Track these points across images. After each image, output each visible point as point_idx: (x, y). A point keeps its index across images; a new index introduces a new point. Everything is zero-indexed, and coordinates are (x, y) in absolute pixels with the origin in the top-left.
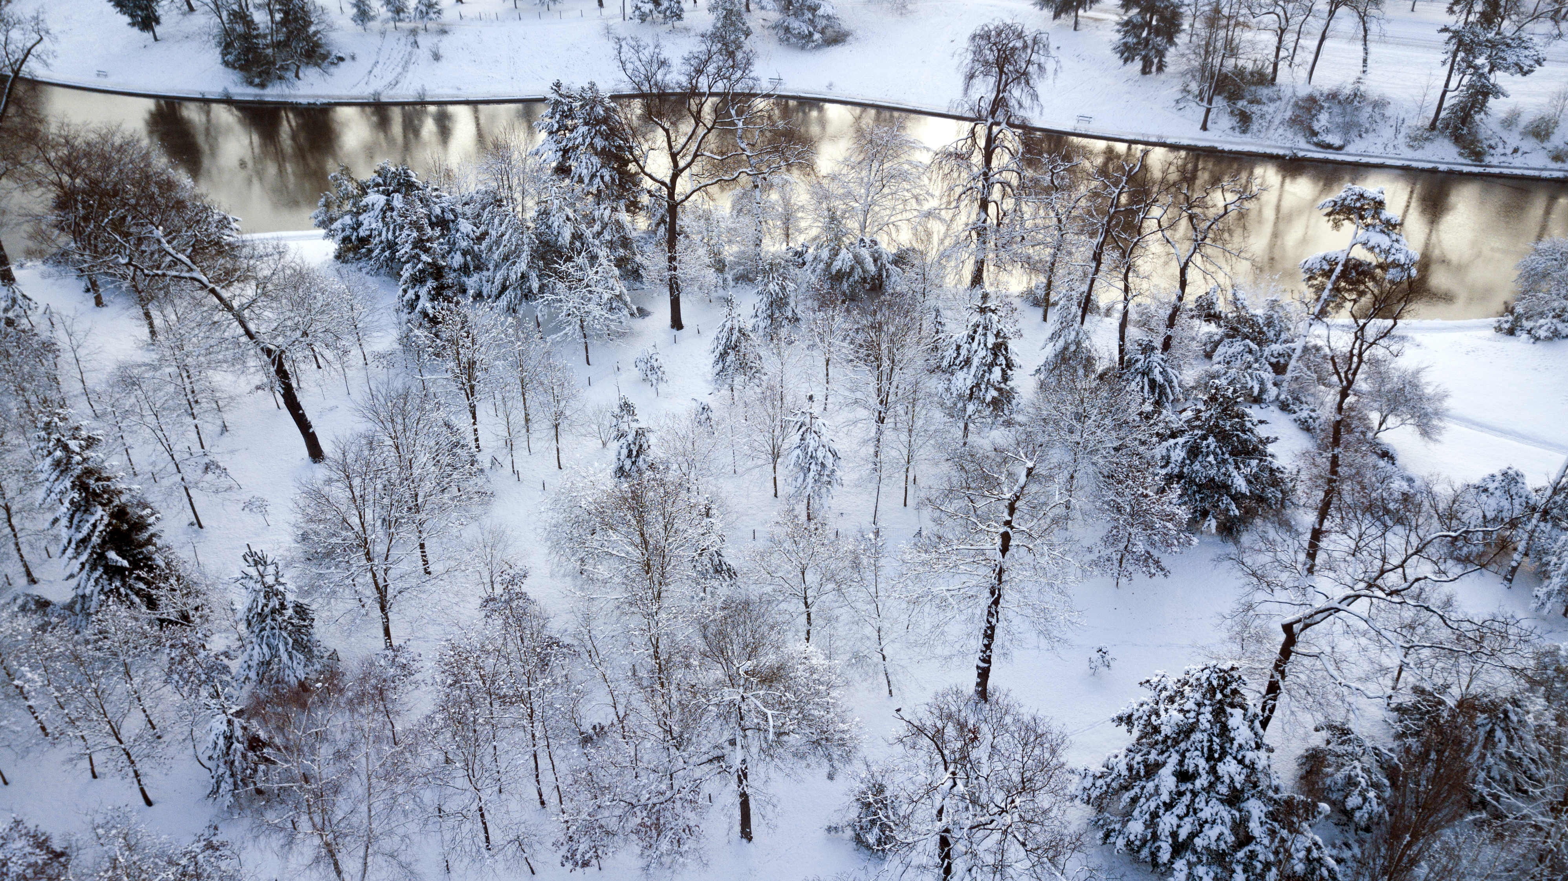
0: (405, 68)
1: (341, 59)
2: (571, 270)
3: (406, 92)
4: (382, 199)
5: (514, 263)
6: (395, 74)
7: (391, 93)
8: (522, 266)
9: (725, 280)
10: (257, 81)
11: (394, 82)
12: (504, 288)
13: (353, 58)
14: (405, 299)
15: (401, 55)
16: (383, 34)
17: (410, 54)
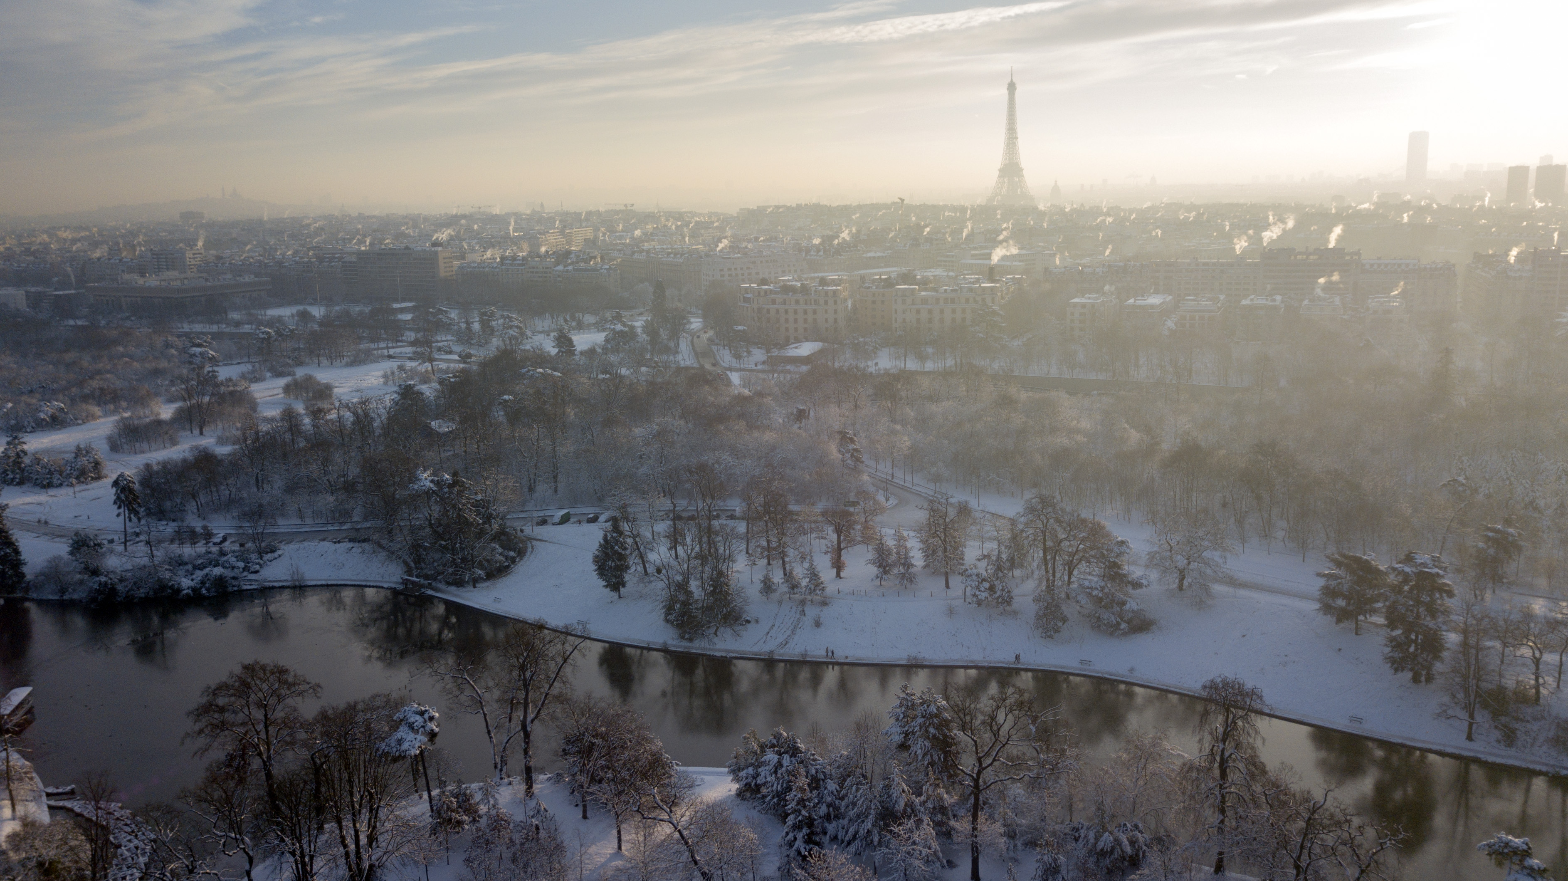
0: (793, 632)
1: (748, 622)
2: (902, 832)
3: (793, 651)
4: (776, 757)
5: (863, 821)
6: (786, 636)
7: (782, 651)
8: (868, 824)
9: (1015, 846)
10: (687, 636)
11: (784, 643)
12: (854, 837)
13: (757, 621)
14: (787, 839)
15: (792, 620)
16: (780, 602)
17: (799, 620)
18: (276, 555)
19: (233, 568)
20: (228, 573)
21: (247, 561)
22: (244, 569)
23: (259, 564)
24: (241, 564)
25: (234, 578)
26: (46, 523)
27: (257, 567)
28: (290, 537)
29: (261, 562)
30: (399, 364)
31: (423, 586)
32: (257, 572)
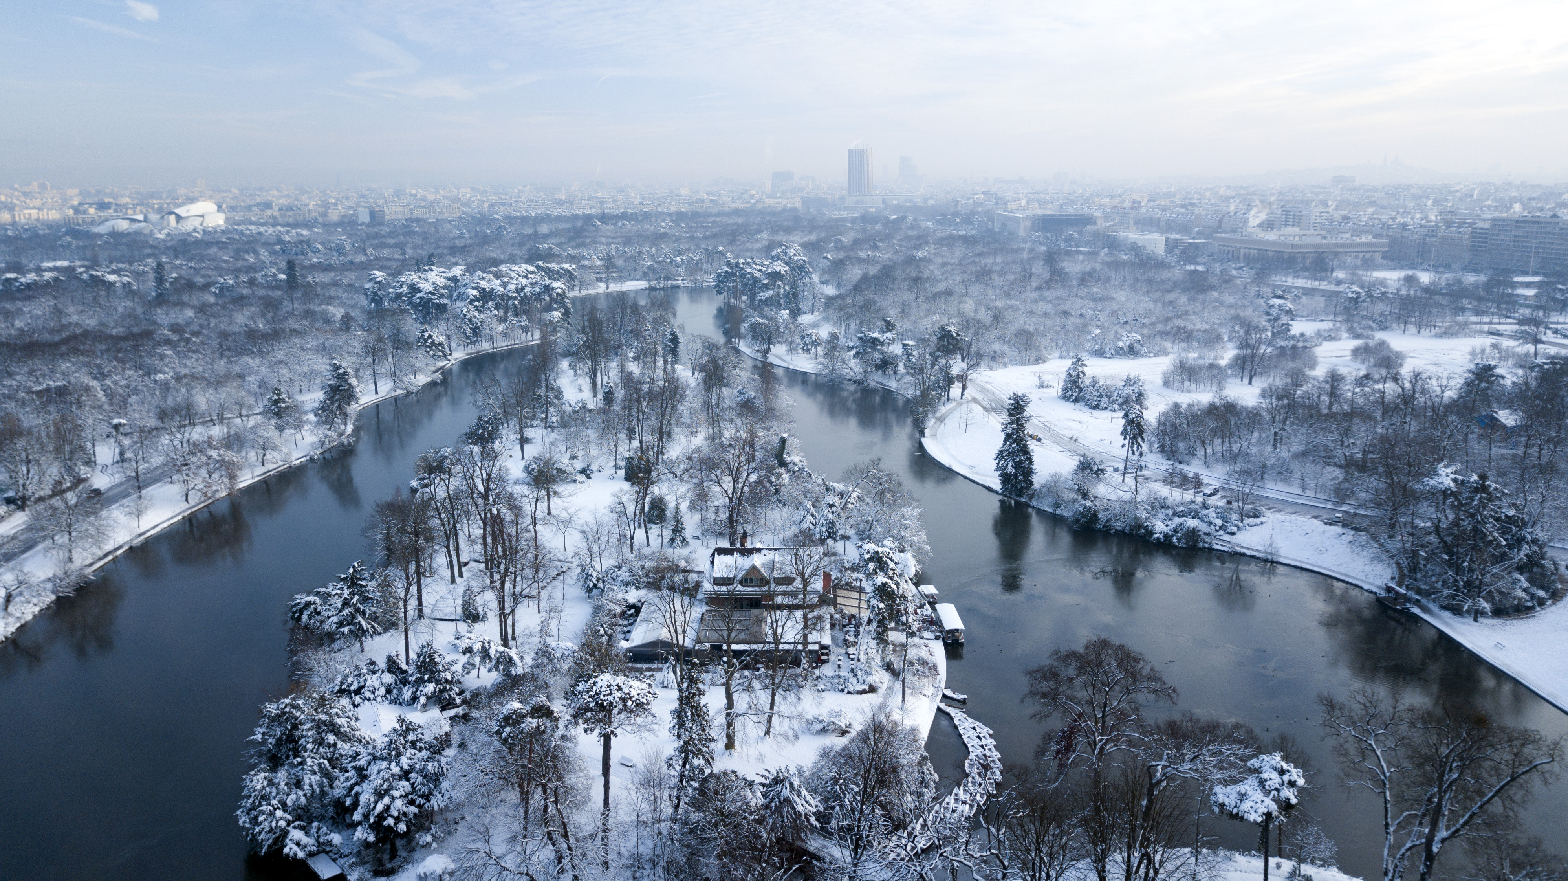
18: (1258, 521)
19: (1210, 523)
20: (1203, 527)
21: (1225, 519)
22: (1221, 528)
23: (1237, 526)
24: (1219, 522)
25: (1208, 534)
26: (1076, 440)
27: (1235, 529)
28: (1279, 506)
29: (1241, 525)
30: (1494, 341)
31: (1409, 600)
32: (1233, 534)
